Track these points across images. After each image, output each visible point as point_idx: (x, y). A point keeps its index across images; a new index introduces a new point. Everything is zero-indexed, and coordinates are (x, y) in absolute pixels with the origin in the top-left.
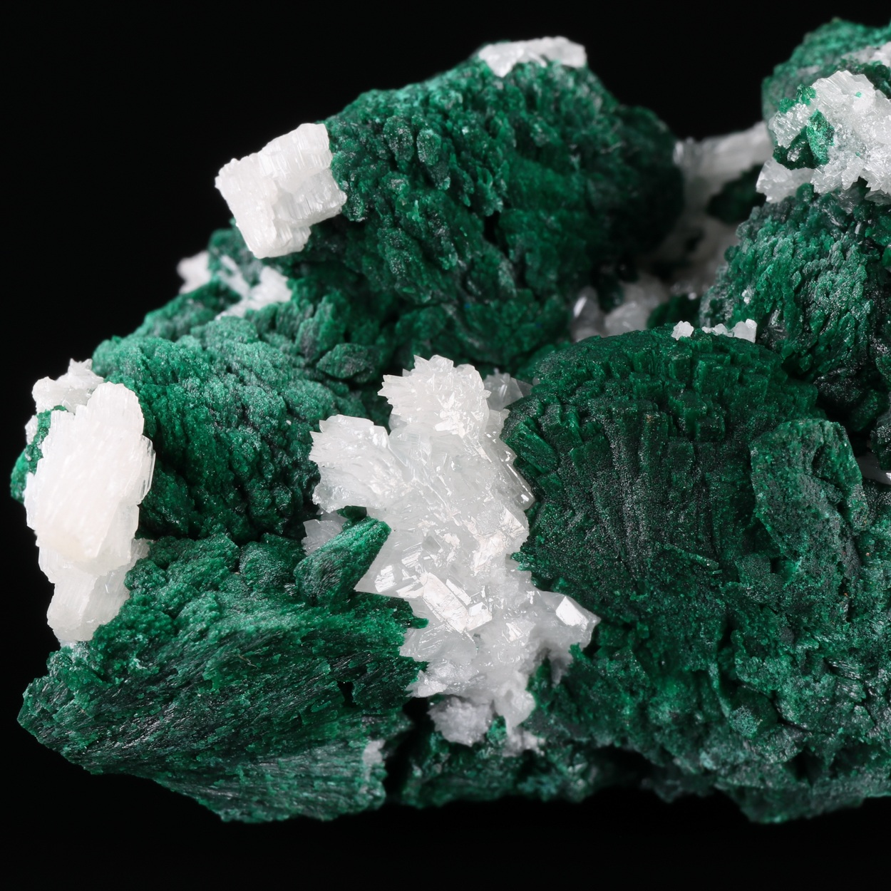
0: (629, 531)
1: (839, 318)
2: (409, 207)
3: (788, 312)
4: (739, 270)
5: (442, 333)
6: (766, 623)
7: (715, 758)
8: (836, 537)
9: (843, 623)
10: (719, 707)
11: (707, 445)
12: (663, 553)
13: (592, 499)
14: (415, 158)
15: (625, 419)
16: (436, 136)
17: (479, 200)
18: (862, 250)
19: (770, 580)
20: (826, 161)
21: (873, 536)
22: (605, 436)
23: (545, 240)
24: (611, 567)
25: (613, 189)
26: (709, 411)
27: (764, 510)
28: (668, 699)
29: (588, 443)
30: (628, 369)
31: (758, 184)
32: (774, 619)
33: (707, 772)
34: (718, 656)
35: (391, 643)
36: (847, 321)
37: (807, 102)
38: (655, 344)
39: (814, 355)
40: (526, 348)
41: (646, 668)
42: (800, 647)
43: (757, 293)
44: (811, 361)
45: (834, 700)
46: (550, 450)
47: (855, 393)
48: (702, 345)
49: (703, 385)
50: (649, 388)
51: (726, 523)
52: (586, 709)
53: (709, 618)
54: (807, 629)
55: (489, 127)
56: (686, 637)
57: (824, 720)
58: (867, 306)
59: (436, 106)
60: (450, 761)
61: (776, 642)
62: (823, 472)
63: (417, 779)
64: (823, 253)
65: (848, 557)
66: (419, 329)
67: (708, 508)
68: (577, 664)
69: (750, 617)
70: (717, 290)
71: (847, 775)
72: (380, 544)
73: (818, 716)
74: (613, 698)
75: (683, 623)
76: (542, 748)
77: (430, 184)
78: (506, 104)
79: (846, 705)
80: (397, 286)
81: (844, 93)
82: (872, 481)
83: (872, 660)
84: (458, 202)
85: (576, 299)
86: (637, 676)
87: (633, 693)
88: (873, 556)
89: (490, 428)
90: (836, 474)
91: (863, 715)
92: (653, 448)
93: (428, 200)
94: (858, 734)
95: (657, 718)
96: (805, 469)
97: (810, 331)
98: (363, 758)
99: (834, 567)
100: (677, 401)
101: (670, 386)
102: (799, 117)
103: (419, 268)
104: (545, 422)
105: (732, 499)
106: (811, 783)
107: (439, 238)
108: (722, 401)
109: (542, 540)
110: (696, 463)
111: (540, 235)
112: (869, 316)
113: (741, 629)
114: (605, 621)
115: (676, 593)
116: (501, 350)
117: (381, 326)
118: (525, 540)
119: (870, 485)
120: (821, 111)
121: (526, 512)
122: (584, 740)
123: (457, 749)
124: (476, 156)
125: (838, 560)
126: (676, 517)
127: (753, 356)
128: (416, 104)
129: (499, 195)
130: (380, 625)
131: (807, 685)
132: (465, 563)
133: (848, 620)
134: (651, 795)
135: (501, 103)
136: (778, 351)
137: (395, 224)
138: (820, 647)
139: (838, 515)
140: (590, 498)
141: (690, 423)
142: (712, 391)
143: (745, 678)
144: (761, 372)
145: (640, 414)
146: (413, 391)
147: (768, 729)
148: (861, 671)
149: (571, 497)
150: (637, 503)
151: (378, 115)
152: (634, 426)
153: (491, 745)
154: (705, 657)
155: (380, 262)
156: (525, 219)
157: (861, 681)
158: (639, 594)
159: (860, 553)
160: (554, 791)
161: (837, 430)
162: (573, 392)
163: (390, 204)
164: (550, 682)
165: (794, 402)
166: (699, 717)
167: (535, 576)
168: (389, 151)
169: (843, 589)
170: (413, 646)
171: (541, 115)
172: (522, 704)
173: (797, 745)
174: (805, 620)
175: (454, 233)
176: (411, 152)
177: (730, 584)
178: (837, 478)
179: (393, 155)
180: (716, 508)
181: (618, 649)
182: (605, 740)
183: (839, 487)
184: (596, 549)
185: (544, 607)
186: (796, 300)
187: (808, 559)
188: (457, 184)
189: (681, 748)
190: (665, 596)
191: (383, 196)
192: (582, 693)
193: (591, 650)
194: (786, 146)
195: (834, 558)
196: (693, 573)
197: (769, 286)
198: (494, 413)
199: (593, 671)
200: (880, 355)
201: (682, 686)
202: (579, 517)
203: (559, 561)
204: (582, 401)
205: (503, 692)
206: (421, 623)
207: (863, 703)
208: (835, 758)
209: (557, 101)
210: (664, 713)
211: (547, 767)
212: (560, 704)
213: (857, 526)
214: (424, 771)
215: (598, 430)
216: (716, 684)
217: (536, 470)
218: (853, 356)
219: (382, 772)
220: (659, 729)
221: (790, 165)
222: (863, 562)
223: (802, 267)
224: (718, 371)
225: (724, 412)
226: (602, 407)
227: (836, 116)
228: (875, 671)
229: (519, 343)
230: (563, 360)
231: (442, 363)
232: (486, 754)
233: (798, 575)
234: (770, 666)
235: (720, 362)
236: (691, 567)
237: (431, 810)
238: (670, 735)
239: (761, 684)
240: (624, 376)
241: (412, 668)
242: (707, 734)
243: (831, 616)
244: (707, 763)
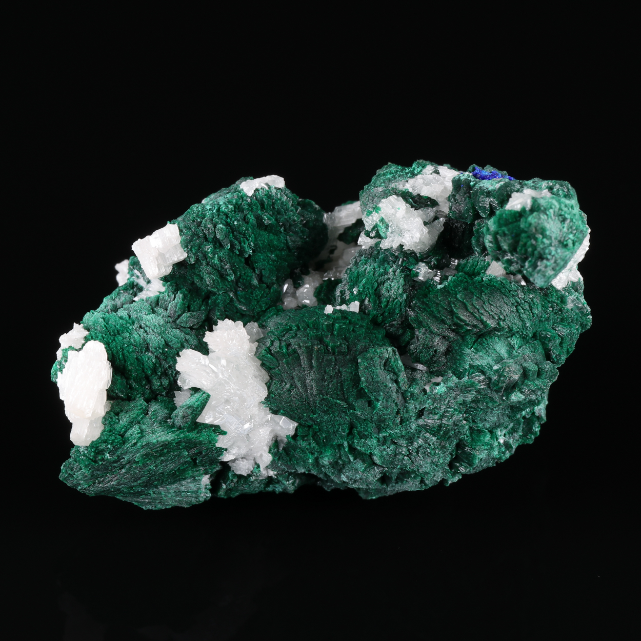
0: (309, 390)
1: (393, 301)
2: (213, 258)
3: (372, 300)
4: (352, 280)
5: (228, 304)
6: (366, 426)
7: (347, 477)
8: (394, 393)
9: (398, 426)
10: (348, 457)
11: (340, 357)
12: (323, 399)
13: (293, 378)
14: (215, 236)
15: (306, 348)
16: (224, 227)
17: (242, 251)
18: (402, 271)
19: (368, 409)
20: (386, 238)
21: (410, 392)
22: (298, 354)
23: (270, 264)
24: (302, 405)
25: (298, 239)
26: (341, 344)
27: (364, 384)
28: (327, 456)
29: (291, 357)
30: (307, 327)
31: (358, 242)
32: (370, 425)
33: (344, 482)
34: (347, 439)
35: (212, 442)
36: (397, 302)
37: (378, 213)
38: (317, 317)
39: (383, 316)
40: (264, 309)
41: (317, 444)
42: (381, 435)
43: (359, 291)
44: (382, 319)
45: (396, 455)
46: (275, 360)
47: (401, 331)
48: (337, 317)
49: (338, 333)
50: (316, 335)
51: (349, 388)
52: (293, 459)
53: (343, 424)
54: (384, 428)
55: (245, 219)
56: (334, 431)
57: (392, 463)
58: (405, 296)
59: (223, 212)
60: (237, 482)
61: (371, 433)
62: (388, 368)
63: (224, 489)
64: (386, 273)
65: (399, 400)
66: (219, 303)
67: (341, 382)
68: (289, 442)
69: (360, 423)
70: (342, 286)
71: (402, 483)
72: (206, 402)
73: (389, 462)
74: (304, 456)
75: (332, 425)
76: (276, 475)
77: (221, 246)
78: (252, 208)
79: (400, 457)
80: (209, 288)
81: (393, 208)
82: (409, 366)
83: (411, 439)
84: (233, 252)
85: (284, 285)
86: (314, 447)
87: (313, 454)
88: (410, 399)
89: (250, 351)
90: (393, 369)
91: (408, 460)
92: (318, 359)
93: (221, 254)
94: (406, 467)
95: (323, 463)
96: (380, 368)
97: (381, 307)
98: (202, 483)
99: (394, 405)
100: (327, 340)
101: (324, 334)
102: (375, 218)
103: (218, 281)
104: (273, 349)
105: (351, 379)
106: (387, 486)
107: (226, 269)
108: (346, 339)
109: (273, 396)
110: (336, 364)
111: (268, 263)
112: (405, 300)
113: (357, 428)
114: (300, 425)
115: (329, 414)
116: (253, 310)
117: (203, 302)
118: (266, 396)
119: (408, 368)
120: (383, 217)
121: (266, 384)
122: (293, 471)
123: (240, 477)
124: (240, 233)
125: (395, 402)
126: (328, 385)
127: (358, 320)
128: (214, 211)
129: (250, 248)
130: (207, 435)
131: (384, 449)
132: (242, 409)
133: (401, 424)
134: (321, 488)
135: (250, 208)
136: (369, 314)
137: (208, 264)
138: (389, 435)
139: (395, 384)
140: (292, 378)
141: (333, 349)
142: (341, 335)
143: (359, 448)
144: (362, 326)
145: (312, 346)
146: (218, 340)
147: (369, 467)
148: (406, 444)
149: (285, 378)
150: (312, 380)
151: (199, 218)
152: (309, 351)
153: (255, 476)
154: (342, 439)
155: (202, 279)
156: (262, 257)
157: (407, 447)
158: (314, 414)
159: (404, 398)
160: (281, 490)
161: (394, 351)
162: (284, 336)
163: (205, 256)
164: (278, 449)
165: (376, 337)
166: (340, 462)
167: (271, 409)
168: (204, 234)
169: (398, 413)
170: (221, 442)
171: (266, 212)
172: (267, 458)
173: (381, 473)
174: (383, 425)
175: (232, 266)
176: (213, 234)
177: (351, 411)
178: (394, 370)
179: (206, 235)
180: (345, 382)
181: (306, 436)
182: (301, 470)
183: (395, 373)
184: (296, 398)
185: (275, 421)
186: (375, 294)
187: (383, 402)
188: (233, 246)
189: (333, 473)
190: (325, 415)
191: (202, 253)
192: (291, 453)
193: (295, 437)
194: (369, 230)
195: (394, 401)
196: (336, 406)
197: (364, 288)
198: (252, 344)
199: (296, 445)
200: (411, 316)
201: (333, 450)
202: (288, 386)
203: (280, 403)
204: (288, 339)
205: (259, 455)
206: (224, 433)
207: (408, 456)
208: (397, 476)
209: (273, 204)
210: (326, 461)
211: (278, 482)
212: (282, 457)
213: (403, 388)
214: (227, 486)
215: (295, 351)
216: (347, 450)
217: (270, 368)
218: (399, 317)
219: (209, 487)
220: (324, 466)
221: (372, 238)
222: (406, 401)
223: (377, 280)
224: (344, 328)
225: (347, 344)
226: (296, 343)
227: (390, 219)
228: (412, 443)
229: (261, 307)
230: (279, 321)
231: (228, 322)
232: (252, 479)
233: (379, 409)
234: (369, 442)
235: (344, 324)
236: (335, 404)
237: (230, 499)
238: (329, 468)
239: (365, 450)
240: (305, 329)
241: (221, 451)
242: (344, 467)
243: (393, 423)
244: (344, 479)
